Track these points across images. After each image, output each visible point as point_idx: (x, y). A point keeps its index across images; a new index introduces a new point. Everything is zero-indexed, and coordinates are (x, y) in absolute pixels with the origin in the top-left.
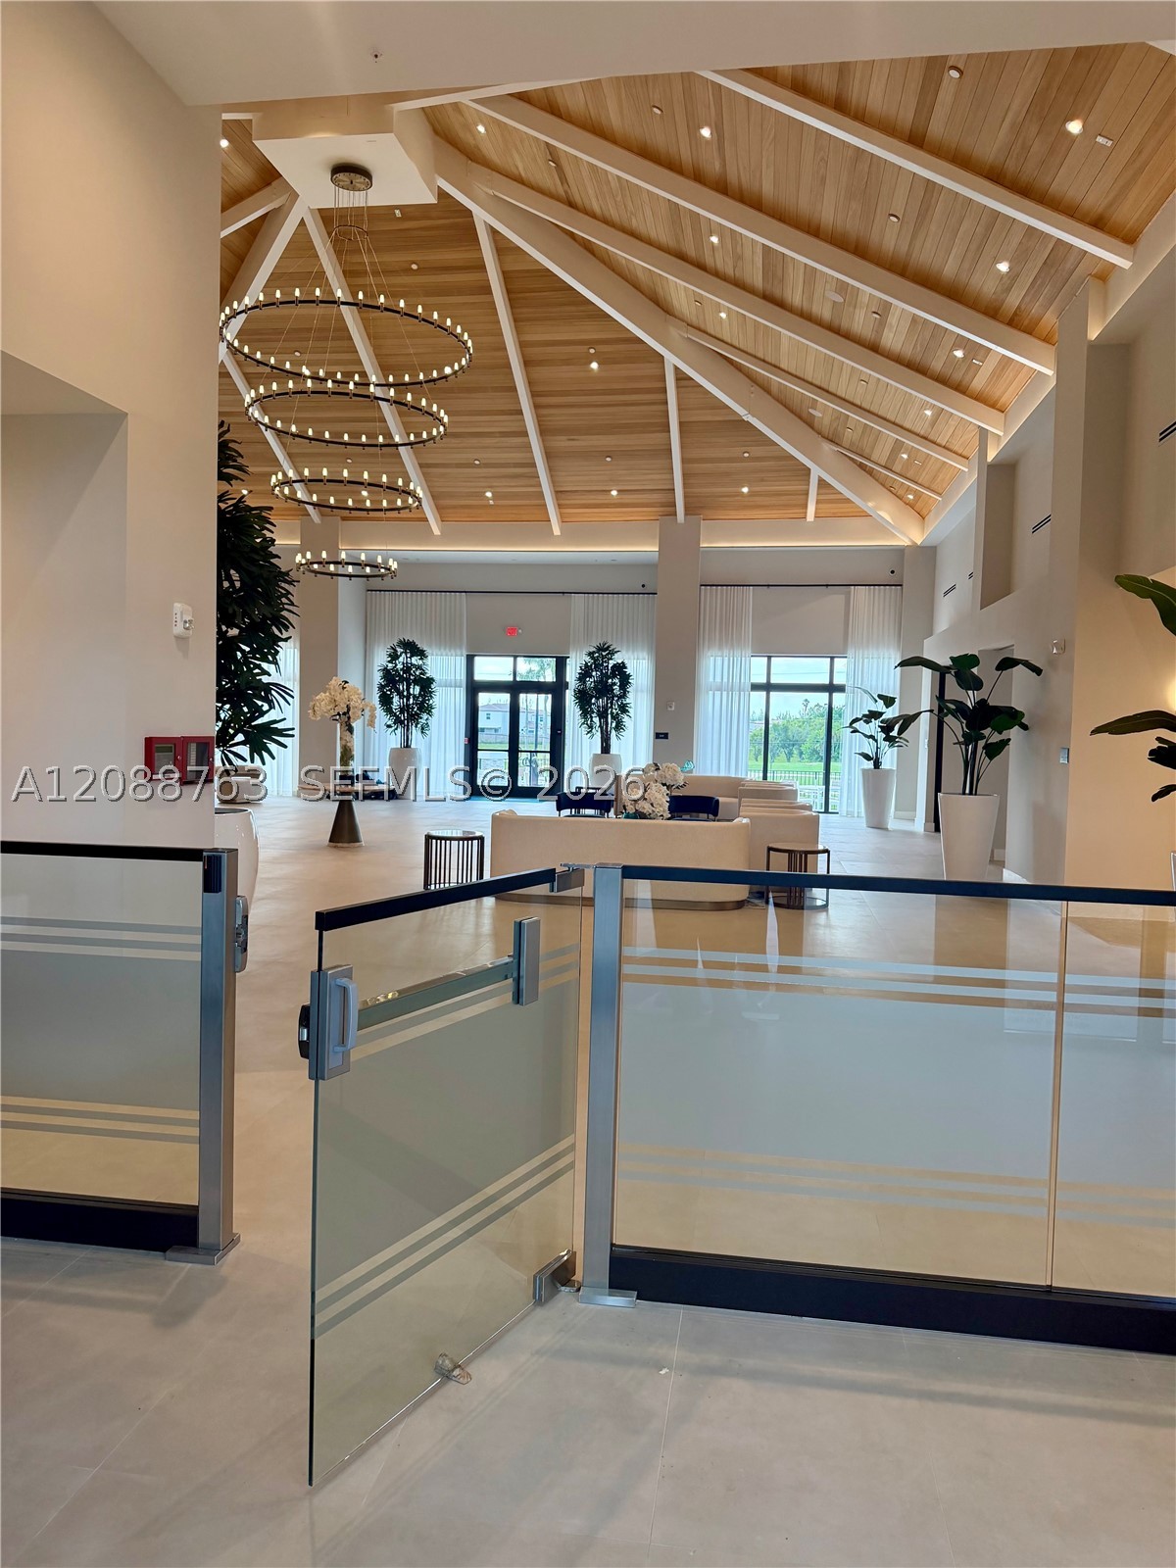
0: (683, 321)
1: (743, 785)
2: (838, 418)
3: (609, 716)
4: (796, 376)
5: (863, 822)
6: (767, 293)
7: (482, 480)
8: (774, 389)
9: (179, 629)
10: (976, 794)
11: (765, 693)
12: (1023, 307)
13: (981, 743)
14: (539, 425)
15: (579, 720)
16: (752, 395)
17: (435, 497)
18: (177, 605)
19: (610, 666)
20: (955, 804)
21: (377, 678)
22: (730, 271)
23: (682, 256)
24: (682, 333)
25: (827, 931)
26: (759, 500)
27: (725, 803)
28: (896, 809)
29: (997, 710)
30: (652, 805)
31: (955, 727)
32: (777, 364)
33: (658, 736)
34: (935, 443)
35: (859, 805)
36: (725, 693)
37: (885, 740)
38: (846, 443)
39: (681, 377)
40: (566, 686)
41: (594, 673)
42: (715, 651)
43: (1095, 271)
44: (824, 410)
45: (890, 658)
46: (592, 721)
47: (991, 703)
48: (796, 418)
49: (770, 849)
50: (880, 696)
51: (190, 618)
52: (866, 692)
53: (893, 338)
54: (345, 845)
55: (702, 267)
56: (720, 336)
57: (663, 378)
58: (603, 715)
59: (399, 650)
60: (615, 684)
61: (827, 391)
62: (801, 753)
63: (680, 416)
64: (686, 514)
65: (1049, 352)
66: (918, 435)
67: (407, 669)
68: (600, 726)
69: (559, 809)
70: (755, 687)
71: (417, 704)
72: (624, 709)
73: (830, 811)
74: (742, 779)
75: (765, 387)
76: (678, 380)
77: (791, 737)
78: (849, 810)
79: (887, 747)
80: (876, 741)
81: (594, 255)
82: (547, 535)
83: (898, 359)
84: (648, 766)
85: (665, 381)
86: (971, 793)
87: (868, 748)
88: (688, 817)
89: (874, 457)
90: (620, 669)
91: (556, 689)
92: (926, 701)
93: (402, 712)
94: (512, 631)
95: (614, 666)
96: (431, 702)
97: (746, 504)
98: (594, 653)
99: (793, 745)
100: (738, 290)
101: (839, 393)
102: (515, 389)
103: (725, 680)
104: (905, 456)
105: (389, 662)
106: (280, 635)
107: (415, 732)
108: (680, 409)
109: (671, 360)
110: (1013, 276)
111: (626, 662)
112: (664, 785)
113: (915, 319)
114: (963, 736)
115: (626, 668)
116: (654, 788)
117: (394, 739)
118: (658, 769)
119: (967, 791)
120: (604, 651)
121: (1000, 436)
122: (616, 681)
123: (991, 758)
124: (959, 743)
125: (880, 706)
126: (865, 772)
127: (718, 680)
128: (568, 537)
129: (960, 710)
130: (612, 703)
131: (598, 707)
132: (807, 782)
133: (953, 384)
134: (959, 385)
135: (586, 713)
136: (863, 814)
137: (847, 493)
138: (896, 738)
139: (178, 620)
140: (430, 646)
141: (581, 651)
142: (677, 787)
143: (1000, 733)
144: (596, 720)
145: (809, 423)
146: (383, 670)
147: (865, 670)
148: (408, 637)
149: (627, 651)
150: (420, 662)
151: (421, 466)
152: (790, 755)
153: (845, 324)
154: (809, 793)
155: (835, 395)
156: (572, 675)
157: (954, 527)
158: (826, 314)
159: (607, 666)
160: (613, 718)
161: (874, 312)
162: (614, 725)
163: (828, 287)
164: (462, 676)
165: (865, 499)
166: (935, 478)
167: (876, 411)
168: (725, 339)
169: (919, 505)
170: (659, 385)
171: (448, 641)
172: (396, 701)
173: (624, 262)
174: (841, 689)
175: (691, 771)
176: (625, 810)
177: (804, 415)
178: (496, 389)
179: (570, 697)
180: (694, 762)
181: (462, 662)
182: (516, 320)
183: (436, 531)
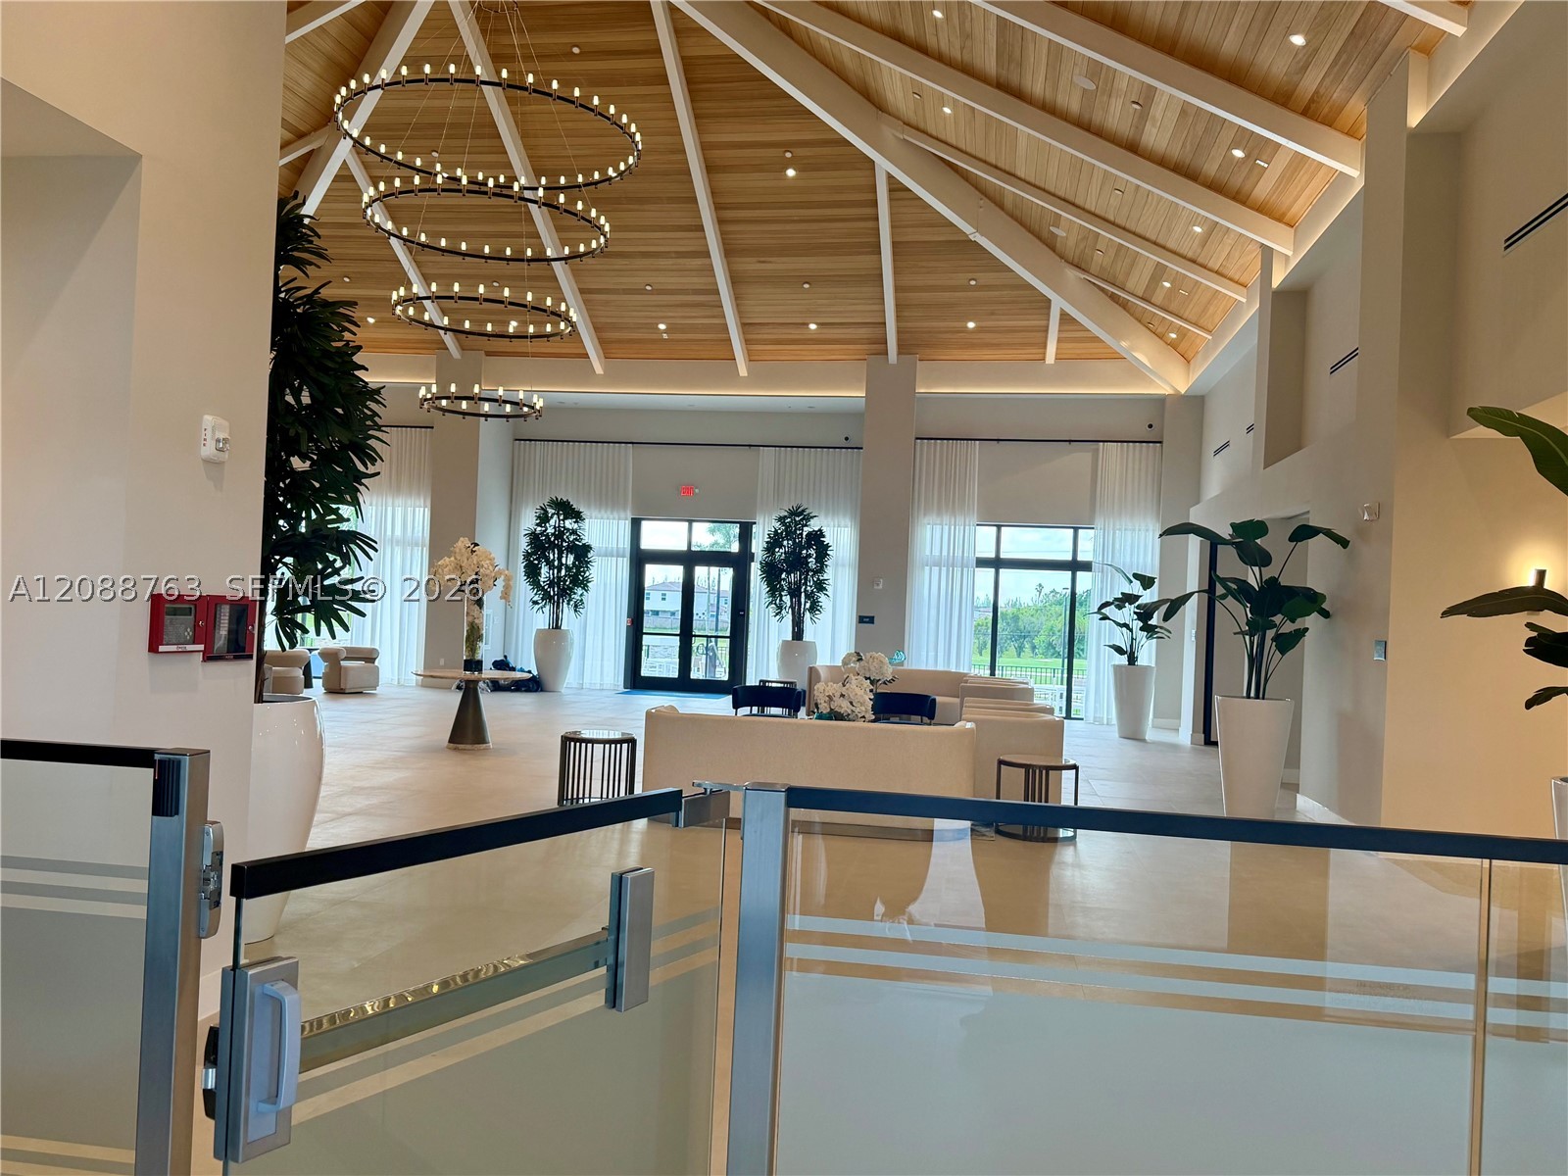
0: (898, 118)
1: (966, 682)
2: (1085, 238)
3: (803, 595)
4: (1035, 186)
5: (1114, 732)
6: (1001, 80)
7: (653, 309)
8: (1008, 202)
9: (208, 450)
10: (1263, 699)
11: (993, 570)
12: (1322, 91)
13: (1270, 634)
14: (724, 244)
15: (765, 598)
16: (981, 210)
17: (598, 329)
18: (208, 420)
19: (805, 534)
20: (1234, 711)
21: (523, 544)
22: (956, 53)
23: (898, 36)
24: (898, 134)
25: (1077, 873)
26: (988, 337)
27: (944, 704)
28: (1154, 717)
29: (1292, 592)
30: (851, 703)
31: (1234, 614)
32: (1012, 171)
33: (861, 620)
34: (1205, 267)
35: (1110, 711)
36: (944, 569)
37: (1141, 629)
38: (1094, 269)
39: (896, 188)
40: (752, 557)
41: (785, 543)
42: (932, 518)
43: (1416, 43)
44: (1069, 227)
45: (1147, 530)
46: (781, 600)
47: (1284, 581)
48: (1034, 239)
49: (1001, 762)
50: (1136, 576)
51: (226, 436)
52: (1118, 570)
53: (1157, 136)
54: (468, 747)
55: (922, 49)
56: (943, 137)
57: (874, 189)
58: (795, 593)
59: (551, 511)
60: (810, 556)
61: (1074, 204)
62: (1034, 648)
63: (893, 235)
64: (899, 353)
65: (1355, 148)
66: (1184, 257)
67: (560, 533)
68: (791, 606)
69: (736, 705)
70: (982, 563)
71: (570, 576)
72: (821, 586)
73: (1073, 716)
74: (965, 675)
75: (996, 200)
76: (891, 191)
77: (1022, 628)
78: (1098, 715)
79: (1144, 639)
80: (1131, 630)
81: (792, 38)
82: (732, 377)
83: (1162, 162)
84: (849, 655)
85: (876, 192)
86: (1257, 697)
87: (1121, 639)
88: (897, 719)
89: (1130, 285)
90: (817, 537)
91: (740, 562)
92: (1193, 582)
93: (550, 586)
94: (688, 490)
95: (809, 534)
96: (587, 574)
97: (971, 342)
98: (785, 517)
99: (1025, 637)
100: (966, 77)
101: (1087, 207)
102: (694, 200)
103: (945, 553)
104: (1167, 285)
105: (537, 525)
106: (365, 471)
107: (567, 611)
108: (893, 227)
109: (883, 165)
110: (1311, 51)
111: (824, 529)
112: (866, 679)
113: (1185, 110)
114: (1247, 624)
115: (824, 537)
116: (854, 682)
117: (541, 619)
118: (860, 660)
119: (1252, 694)
120: (797, 516)
121: (1288, 255)
122: (812, 552)
123: (1283, 652)
124: (1243, 633)
125: (1136, 588)
126: (1117, 668)
127: (936, 552)
128: (755, 379)
129: (1242, 591)
130: (806, 579)
131: (790, 583)
132: (1043, 681)
133: (1230, 191)
134: (1238, 192)
135: (774, 590)
136: (1114, 721)
137: (1095, 330)
138: (1156, 627)
139: (208, 437)
140: (589, 507)
141: (770, 515)
142: (884, 683)
143: (1293, 621)
144: (787, 599)
145: (1050, 244)
146: (531, 535)
147: (1117, 546)
148: (563, 496)
149: (826, 516)
150: (576, 526)
151: (582, 291)
152: (1020, 650)
153: (1097, 118)
154: (1048, 693)
155: (1083, 209)
156: (758, 546)
157: (1227, 371)
158: (1073, 104)
159: (801, 534)
160: (807, 597)
161: (1134, 102)
162: (808, 606)
163: (1077, 71)
164: (625, 543)
165: (1118, 337)
166: (1205, 310)
167: (1133, 229)
168: (949, 140)
169: (1182, 347)
170: (869, 196)
171: (608, 499)
172: (545, 572)
173: (827, 44)
174: (1086, 567)
175: (902, 664)
176: (818, 708)
177: (1045, 234)
178: (672, 200)
179: (755, 570)
180: (906, 652)
181: (625, 527)
182: (698, 117)
183: (599, 369)
